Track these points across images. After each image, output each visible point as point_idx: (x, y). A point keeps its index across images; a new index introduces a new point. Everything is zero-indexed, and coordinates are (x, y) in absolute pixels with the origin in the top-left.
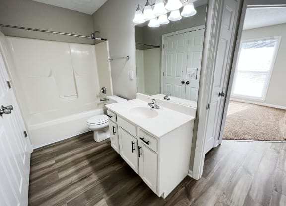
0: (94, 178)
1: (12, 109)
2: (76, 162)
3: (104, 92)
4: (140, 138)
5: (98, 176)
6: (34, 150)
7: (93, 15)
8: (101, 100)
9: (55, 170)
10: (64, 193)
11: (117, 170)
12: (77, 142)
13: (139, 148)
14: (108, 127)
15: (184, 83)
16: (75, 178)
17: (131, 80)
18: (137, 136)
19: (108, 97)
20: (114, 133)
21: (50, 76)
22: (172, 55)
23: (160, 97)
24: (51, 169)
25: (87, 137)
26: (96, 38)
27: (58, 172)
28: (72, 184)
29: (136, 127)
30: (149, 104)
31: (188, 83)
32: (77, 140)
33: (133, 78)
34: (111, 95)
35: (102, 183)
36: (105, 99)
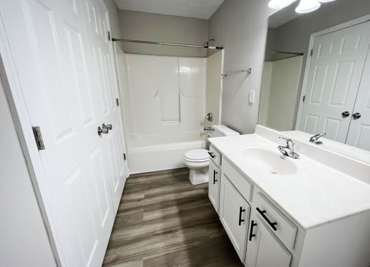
0: (180, 237)
1: (111, 128)
2: (164, 205)
3: (210, 119)
4: (258, 209)
5: (185, 236)
6: (130, 175)
7: (209, 20)
8: (205, 130)
9: (141, 207)
10: (145, 243)
11: (211, 237)
12: (170, 177)
13: (253, 224)
14: (207, 167)
15: (348, 115)
16: (159, 227)
17: (250, 104)
18: (251, 200)
19: (214, 126)
20: (214, 181)
21: (155, 96)
22: (328, 66)
23: (300, 137)
24: (139, 204)
25: (182, 174)
26: (210, 47)
27: (145, 211)
28: (154, 234)
29: (253, 185)
30: (280, 148)
31: (356, 116)
32: (171, 175)
33: (253, 102)
34: (218, 124)
35: (188, 249)
36: (210, 129)
